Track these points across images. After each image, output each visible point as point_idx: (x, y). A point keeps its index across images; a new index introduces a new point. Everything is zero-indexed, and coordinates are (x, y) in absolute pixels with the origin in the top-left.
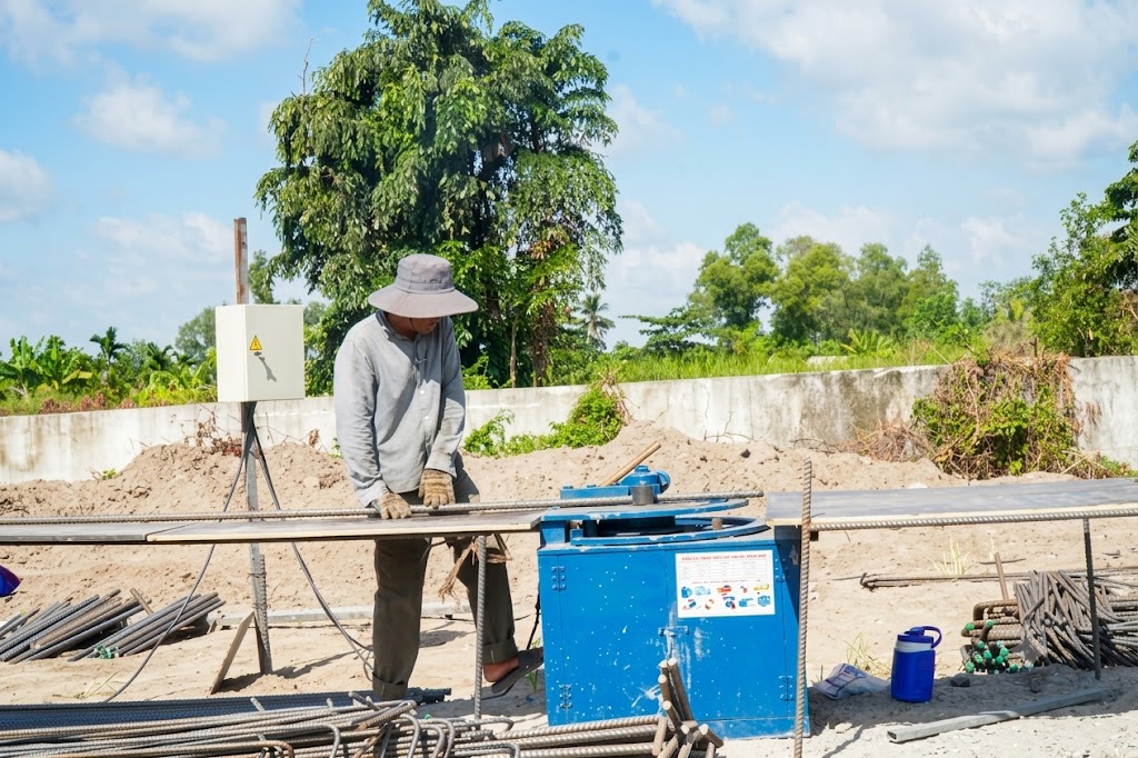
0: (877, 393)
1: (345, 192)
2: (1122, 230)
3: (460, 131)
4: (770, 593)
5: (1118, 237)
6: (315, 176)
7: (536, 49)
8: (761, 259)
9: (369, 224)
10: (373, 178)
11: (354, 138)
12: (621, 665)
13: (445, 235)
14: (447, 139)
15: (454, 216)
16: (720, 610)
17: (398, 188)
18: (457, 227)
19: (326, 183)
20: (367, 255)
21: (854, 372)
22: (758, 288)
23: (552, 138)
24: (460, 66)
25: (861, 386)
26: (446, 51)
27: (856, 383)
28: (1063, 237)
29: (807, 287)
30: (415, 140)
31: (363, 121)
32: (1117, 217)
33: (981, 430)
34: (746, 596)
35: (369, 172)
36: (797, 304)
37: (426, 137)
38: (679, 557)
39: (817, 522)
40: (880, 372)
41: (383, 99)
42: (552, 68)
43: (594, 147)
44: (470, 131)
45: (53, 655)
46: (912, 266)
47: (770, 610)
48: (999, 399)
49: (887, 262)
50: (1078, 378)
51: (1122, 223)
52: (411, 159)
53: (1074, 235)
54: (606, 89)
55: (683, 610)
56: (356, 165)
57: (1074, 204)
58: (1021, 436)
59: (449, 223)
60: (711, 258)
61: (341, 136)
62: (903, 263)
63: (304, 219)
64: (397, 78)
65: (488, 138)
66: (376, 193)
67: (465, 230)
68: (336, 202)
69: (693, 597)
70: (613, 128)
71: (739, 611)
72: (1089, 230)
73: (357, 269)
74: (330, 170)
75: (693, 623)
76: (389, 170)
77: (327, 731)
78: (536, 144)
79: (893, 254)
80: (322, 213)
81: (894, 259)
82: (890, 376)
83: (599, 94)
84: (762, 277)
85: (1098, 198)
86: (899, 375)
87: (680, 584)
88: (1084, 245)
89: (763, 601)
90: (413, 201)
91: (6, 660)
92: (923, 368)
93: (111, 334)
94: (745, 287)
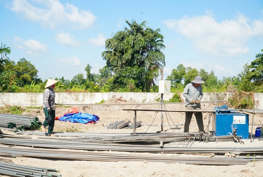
0: (222, 96)
1: (118, 56)
2: (254, 70)
3: (139, 46)
4: (245, 121)
5: (253, 71)
6: (113, 53)
7: (152, 32)
8: (183, 71)
9: (122, 62)
10: (123, 54)
11: (120, 46)
12: (226, 129)
13: (135, 65)
14: (137, 48)
15: (137, 61)
16: (239, 123)
17: (127, 56)
18: (137, 63)
19: (115, 54)
20: (122, 67)
21: (219, 93)
22: (182, 76)
23: (154, 48)
24: (139, 35)
25: (220, 95)
26: (137, 32)
27: (219, 95)
28: (244, 70)
29: (191, 76)
30: (131, 48)
31: (122, 44)
32: (253, 67)
33: (239, 104)
34: (242, 121)
35: (122, 52)
36: (189, 80)
37: (133, 47)
38: (234, 116)
39: (255, 112)
40: (223, 93)
41: (126, 40)
42: (155, 36)
43: (162, 50)
44: (141, 47)
45: (121, 128)
46: (209, 73)
47: (245, 123)
48: (242, 99)
49: (204, 72)
50: (255, 96)
51: (254, 68)
52: (130, 51)
53: (246, 70)
54: (163, 40)
55: (234, 123)
56: (120, 51)
57: (246, 65)
58: (246, 105)
59: (136, 62)
60: (174, 70)
61: (118, 46)
62: (207, 73)
63: (111, 60)
64: (128, 36)
65: (144, 48)
66: (123, 56)
67: (139, 64)
68: (116, 57)
69: (235, 121)
70: (165, 47)
71: (241, 123)
72: (248, 70)
73: (120, 70)
74: (116, 52)
75: (235, 124)
76: (126, 53)
77: (194, 135)
78: (151, 49)
79: (206, 71)
80: (114, 59)
81: (206, 72)
82: (224, 94)
83: (162, 41)
84: (183, 74)
85: (250, 64)
86: (226, 94)
87: (234, 120)
88: (247, 72)
89: (244, 122)
90: (130, 58)
91: (115, 129)
92: (230, 93)
93: (63, 78)
94: (180, 75)
